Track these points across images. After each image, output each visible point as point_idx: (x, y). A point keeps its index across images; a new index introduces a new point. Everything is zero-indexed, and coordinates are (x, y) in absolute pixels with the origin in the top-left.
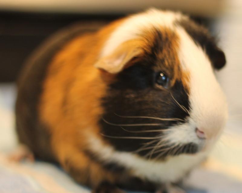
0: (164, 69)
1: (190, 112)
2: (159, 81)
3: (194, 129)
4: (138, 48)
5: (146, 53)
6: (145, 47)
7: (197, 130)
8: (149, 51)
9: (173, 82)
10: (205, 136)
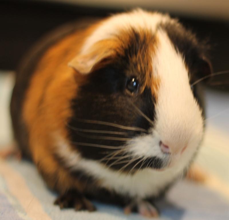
0: (136, 74)
1: (154, 123)
2: (130, 87)
3: (158, 142)
4: (110, 49)
5: (118, 55)
6: (118, 48)
7: (161, 143)
8: (122, 53)
9: (143, 89)
10: (170, 150)
